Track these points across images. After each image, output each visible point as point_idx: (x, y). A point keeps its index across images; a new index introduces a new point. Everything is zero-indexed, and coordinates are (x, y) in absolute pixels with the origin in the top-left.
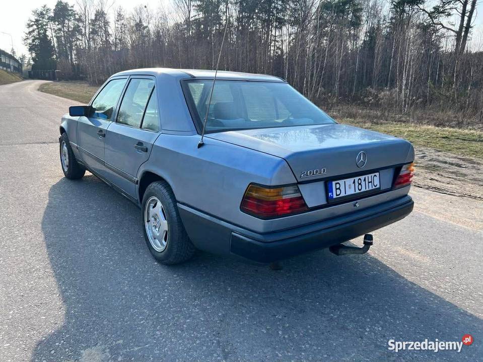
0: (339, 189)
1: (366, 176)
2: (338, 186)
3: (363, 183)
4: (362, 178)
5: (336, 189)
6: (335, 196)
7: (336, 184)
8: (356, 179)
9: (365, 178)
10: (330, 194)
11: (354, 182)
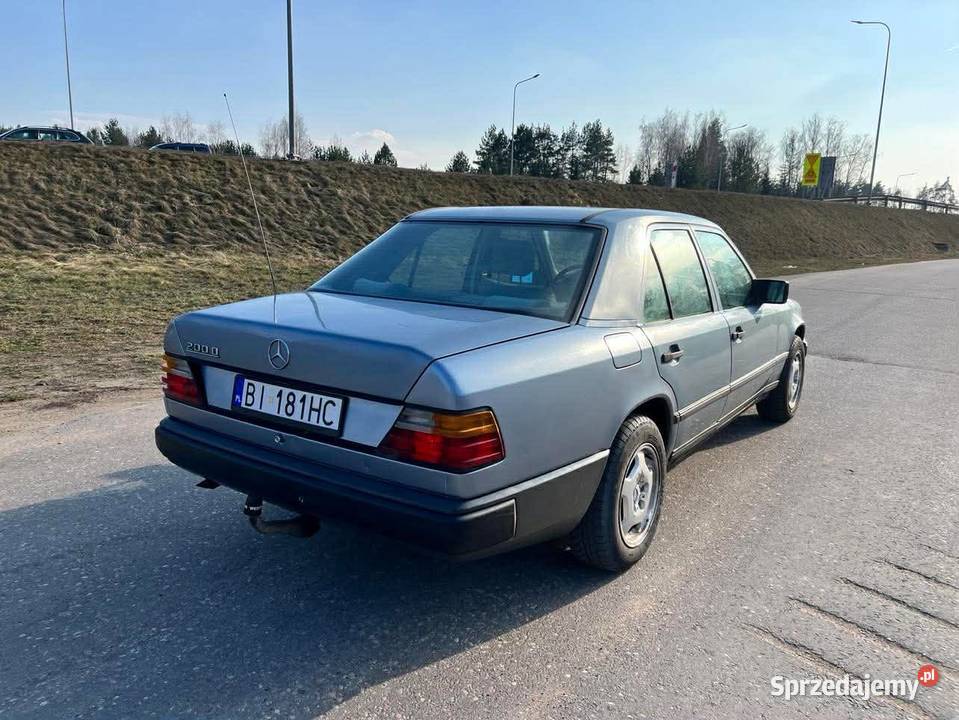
0: (252, 394)
1: (309, 395)
2: (251, 389)
3: (298, 405)
4: (299, 394)
5: (248, 394)
6: (243, 405)
7: (249, 384)
8: (286, 391)
9: (304, 397)
10: (237, 397)
11: (280, 395)
